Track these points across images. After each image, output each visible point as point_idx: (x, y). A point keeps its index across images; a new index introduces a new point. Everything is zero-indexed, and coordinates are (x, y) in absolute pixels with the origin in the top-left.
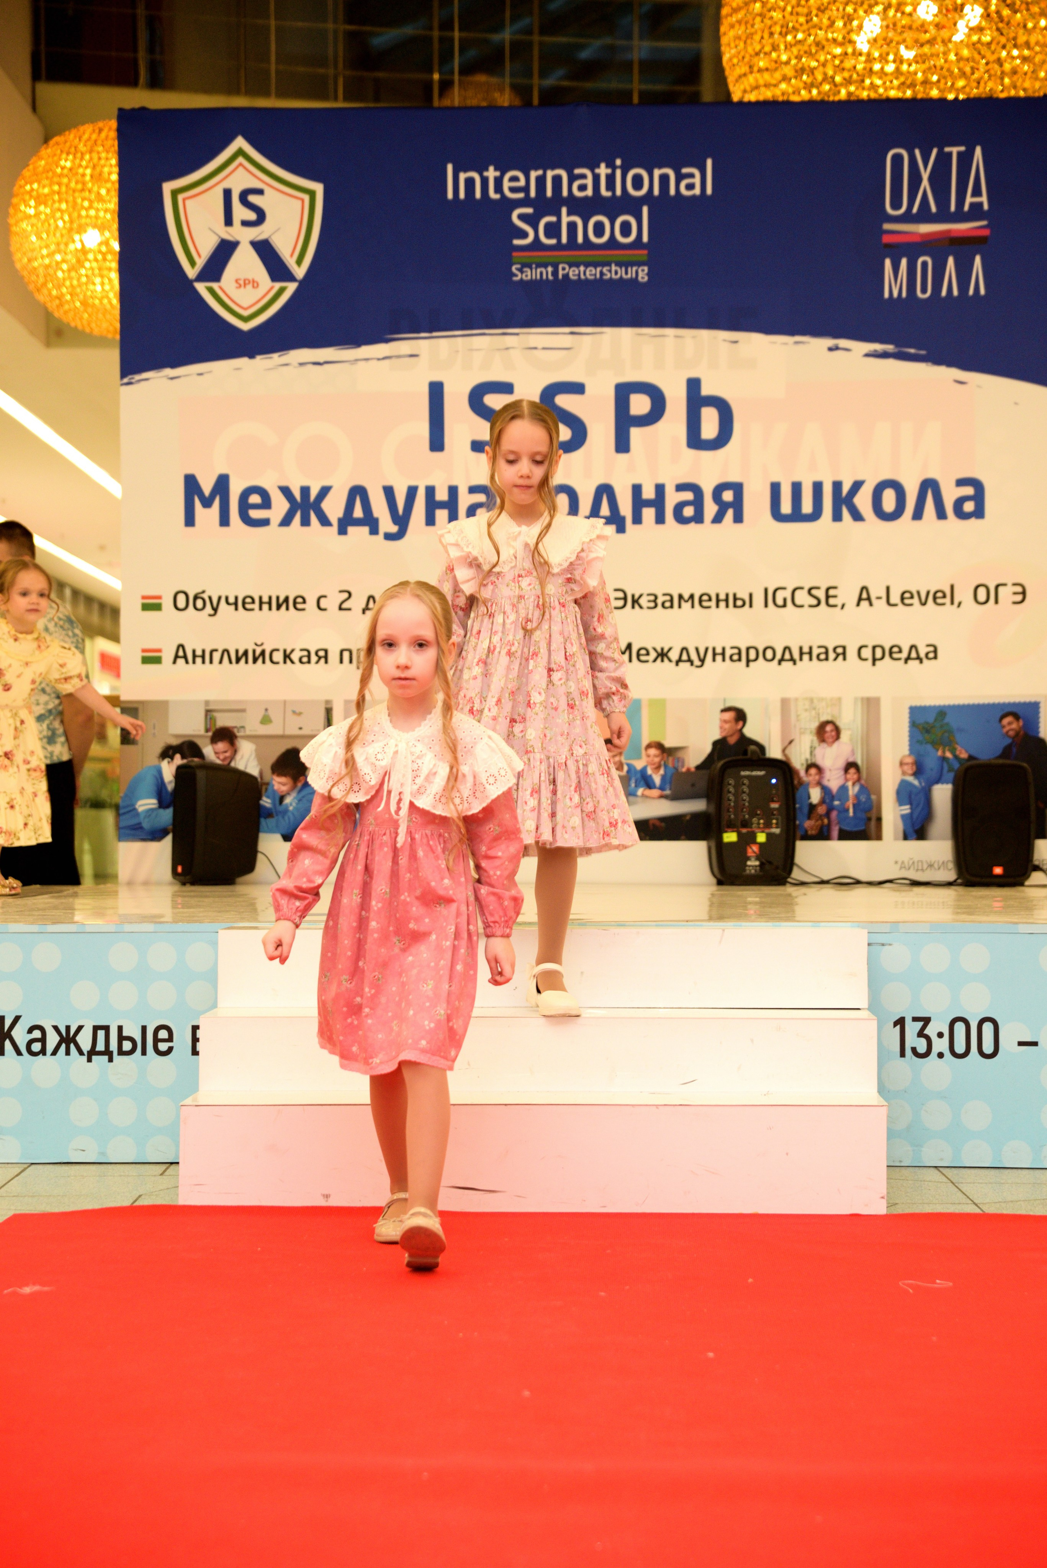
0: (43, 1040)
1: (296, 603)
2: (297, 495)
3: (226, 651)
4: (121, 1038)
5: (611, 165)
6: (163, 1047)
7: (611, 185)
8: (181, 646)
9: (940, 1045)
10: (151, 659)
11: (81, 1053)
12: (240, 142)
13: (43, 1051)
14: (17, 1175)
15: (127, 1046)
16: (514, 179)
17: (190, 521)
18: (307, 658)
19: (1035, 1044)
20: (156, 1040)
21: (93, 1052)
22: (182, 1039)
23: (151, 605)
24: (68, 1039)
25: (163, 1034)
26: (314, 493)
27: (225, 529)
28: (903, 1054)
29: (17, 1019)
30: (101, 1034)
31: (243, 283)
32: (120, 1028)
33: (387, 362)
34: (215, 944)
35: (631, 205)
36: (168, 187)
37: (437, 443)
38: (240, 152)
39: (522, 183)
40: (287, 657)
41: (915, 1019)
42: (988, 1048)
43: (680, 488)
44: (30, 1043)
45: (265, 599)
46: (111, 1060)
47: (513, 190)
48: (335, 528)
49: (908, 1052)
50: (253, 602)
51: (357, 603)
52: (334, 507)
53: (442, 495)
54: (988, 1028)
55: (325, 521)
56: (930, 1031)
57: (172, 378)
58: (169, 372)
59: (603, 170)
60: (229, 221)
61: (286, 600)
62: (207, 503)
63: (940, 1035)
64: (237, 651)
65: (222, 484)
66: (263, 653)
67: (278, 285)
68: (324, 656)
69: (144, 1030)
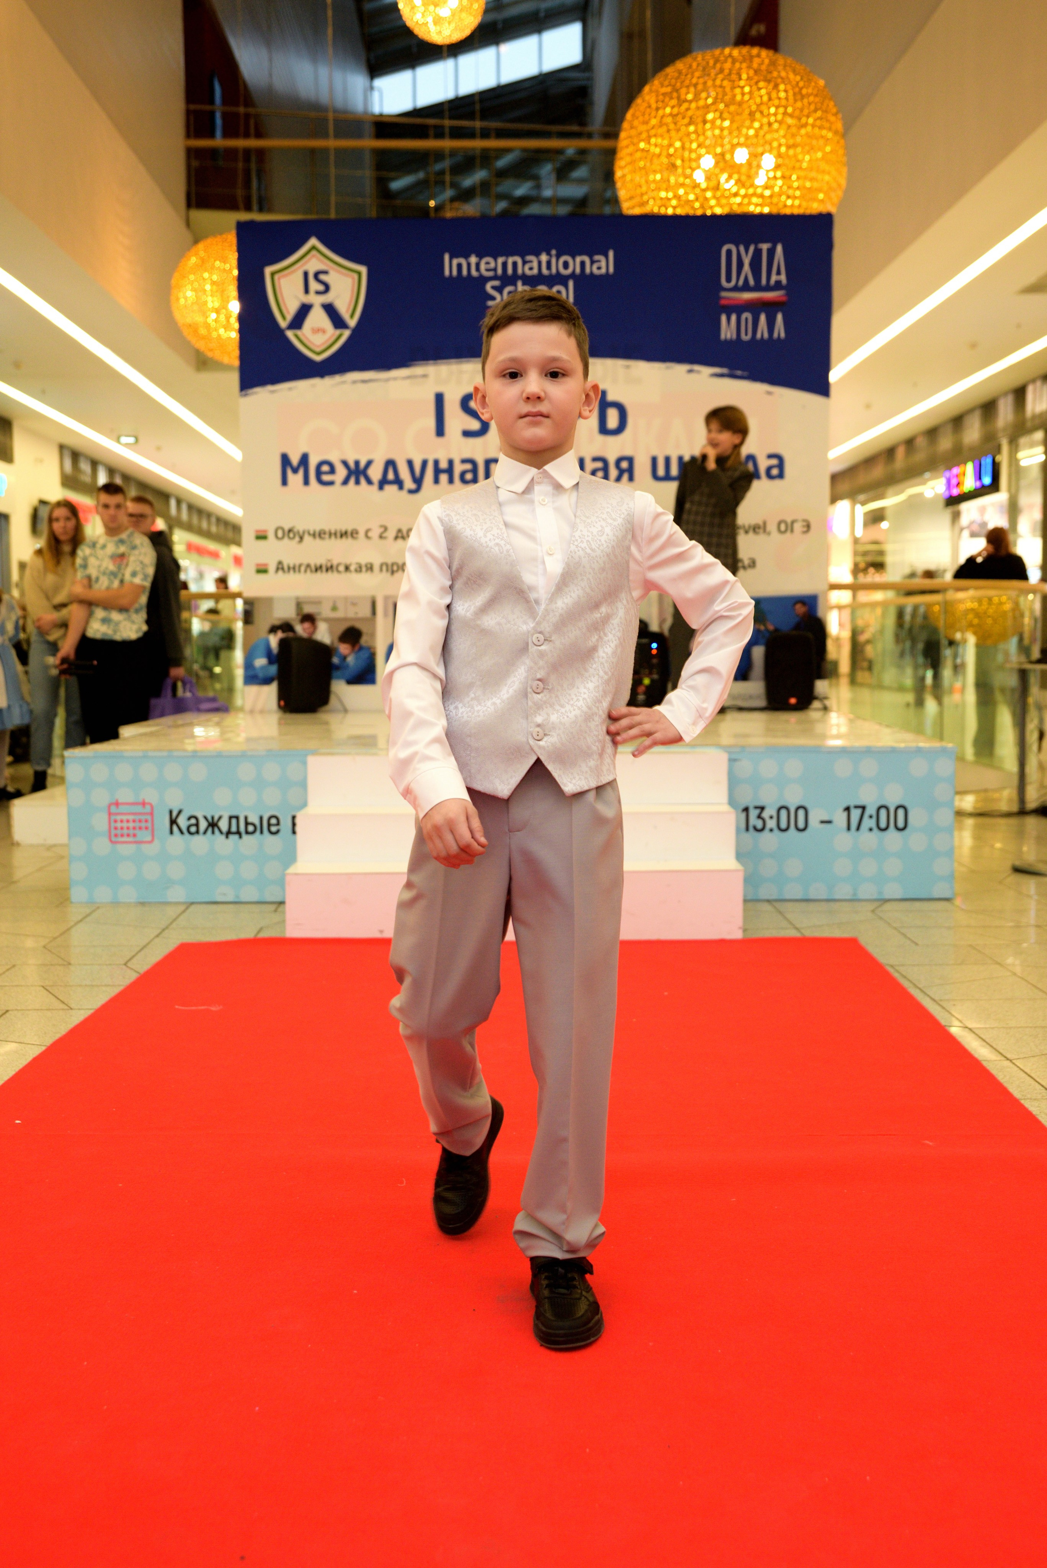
0: (197, 825)
1: (353, 534)
2: (352, 465)
3: (308, 566)
4: (247, 824)
5: (549, 254)
6: (274, 829)
7: (549, 266)
8: (280, 563)
9: (771, 824)
10: (262, 570)
11: (221, 832)
12: (313, 241)
13: (197, 832)
14: (184, 911)
15: (251, 828)
16: (487, 263)
17: (284, 482)
18: (359, 569)
19: (829, 822)
20: (269, 825)
21: (229, 833)
22: (286, 824)
23: (261, 536)
24: (213, 824)
25: (273, 821)
26: (362, 464)
27: (306, 488)
28: (747, 829)
29: (180, 812)
30: (234, 821)
31: (317, 331)
32: (246, 818)
33: (408, 382)
34: (305, 763)
35: (562, 280)
36: (268, 270)
37: (440, 431)
38: (314, 248)
39: (492, 265)
40: (347, 568)
41: (756, 808)
42: (801, 824)
43: (595, 459)
44: (188, 827)
45: (333, 531)
46: (241, 837)
47: (487, 270)
48: (376, 487)
49: (751, 828)
50: (325, 533)
51: (391, 534)
52: (375, 473)
53: (444, 465)
54: (801, 813)
55: (369, 482)
56: (765, 815)
57: (273, 392)
58: (270, 388)
59: (544, 258)
60: (307, 291)
61: (346, 533)
62: (295, 471)
63: (771, 817)
64: (315, 566)
65: (304, 459)
66: (332, 567)
67: (338, 332)
68: (370, 568)
69: (261, 818)
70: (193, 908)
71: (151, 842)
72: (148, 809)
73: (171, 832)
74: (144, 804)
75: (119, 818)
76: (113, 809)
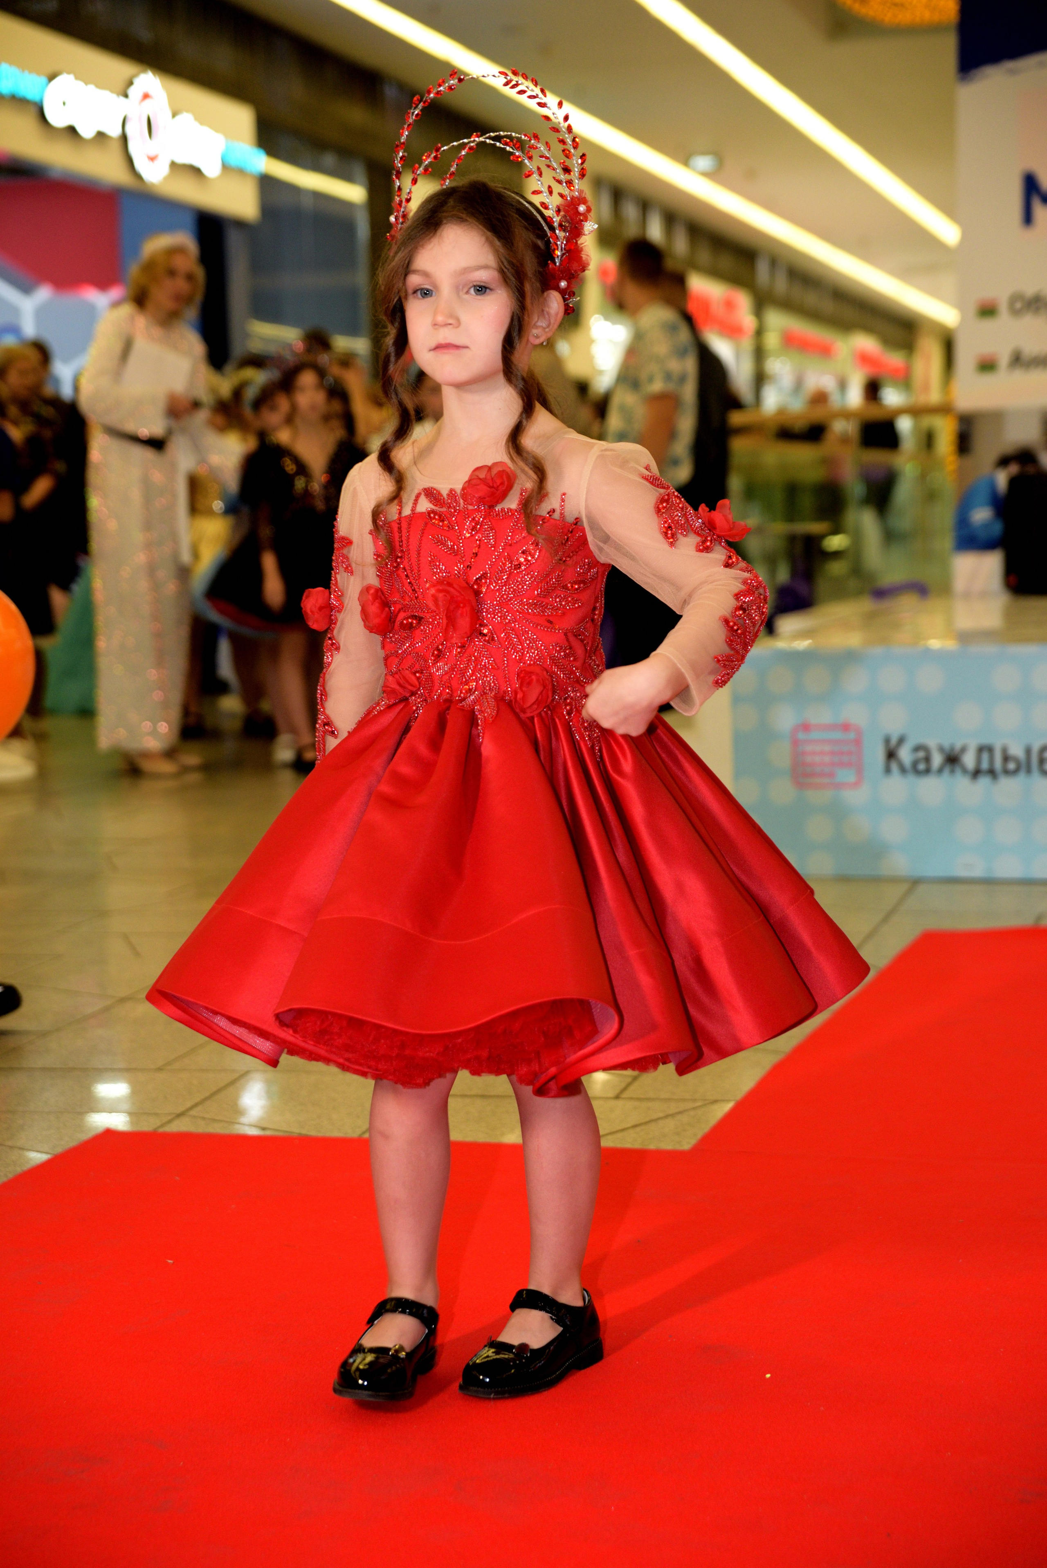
0: (927, 759)
4: (1006, 758)
8: (1017, 353)
10: (987, 366)
11: (965, 772)
13: (928, 771)
14: (909, 892)
15: (1011, 766)
17: (1028, 218)
20: (1042, 761)
21: (977, 773)
23: (987, 311)
24: (952, 760)
29: (901, 740)
30: (986, 754)
32: (1004, 750)
44: (915, 764)
46: (995, 779)
57: (1013, 71)
58: (1008, 66)
69: (1028, 751)
70: (921, 889)
71: (857, 784)
72: (852, 736)
73: (888, 770)
74: (846, 727)
75: (809, 748)
76: (801, 736)
